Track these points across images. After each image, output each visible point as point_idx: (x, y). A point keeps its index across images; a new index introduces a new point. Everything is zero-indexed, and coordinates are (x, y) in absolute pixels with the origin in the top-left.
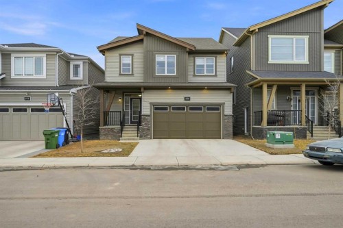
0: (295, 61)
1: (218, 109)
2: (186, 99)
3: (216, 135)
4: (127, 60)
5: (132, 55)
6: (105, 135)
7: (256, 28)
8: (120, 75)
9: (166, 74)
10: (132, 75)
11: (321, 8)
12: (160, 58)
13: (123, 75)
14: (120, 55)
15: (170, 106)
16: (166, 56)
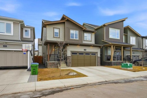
0: (116, 38)
1: (95, 54)
2: (84, 50)
3: (94, 65)
4: (56, 31)
5: (59, 29)
6: (50, 66)
7: (107, 24)
8: (54, 37)
9: (74, 39)
10: (59, 38)
11: (123, 21)
12: (72, 32)
13: (55, 37)
14: (54, 28)
15: (78, 53)
16: (74, 31)
